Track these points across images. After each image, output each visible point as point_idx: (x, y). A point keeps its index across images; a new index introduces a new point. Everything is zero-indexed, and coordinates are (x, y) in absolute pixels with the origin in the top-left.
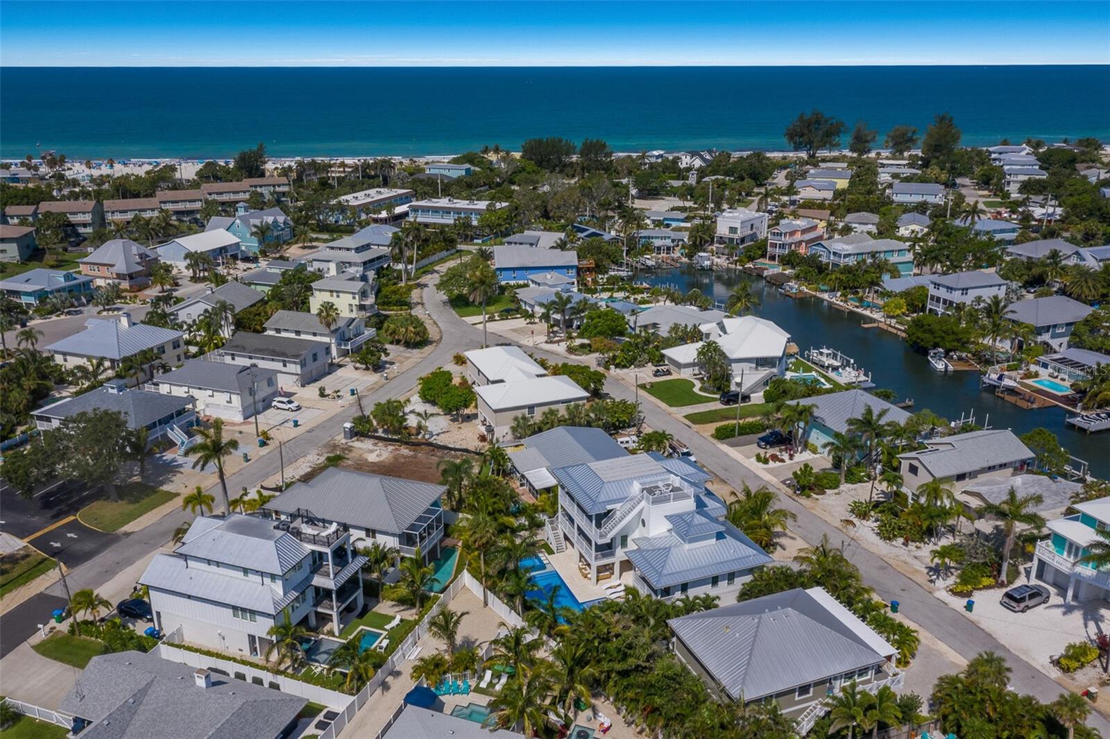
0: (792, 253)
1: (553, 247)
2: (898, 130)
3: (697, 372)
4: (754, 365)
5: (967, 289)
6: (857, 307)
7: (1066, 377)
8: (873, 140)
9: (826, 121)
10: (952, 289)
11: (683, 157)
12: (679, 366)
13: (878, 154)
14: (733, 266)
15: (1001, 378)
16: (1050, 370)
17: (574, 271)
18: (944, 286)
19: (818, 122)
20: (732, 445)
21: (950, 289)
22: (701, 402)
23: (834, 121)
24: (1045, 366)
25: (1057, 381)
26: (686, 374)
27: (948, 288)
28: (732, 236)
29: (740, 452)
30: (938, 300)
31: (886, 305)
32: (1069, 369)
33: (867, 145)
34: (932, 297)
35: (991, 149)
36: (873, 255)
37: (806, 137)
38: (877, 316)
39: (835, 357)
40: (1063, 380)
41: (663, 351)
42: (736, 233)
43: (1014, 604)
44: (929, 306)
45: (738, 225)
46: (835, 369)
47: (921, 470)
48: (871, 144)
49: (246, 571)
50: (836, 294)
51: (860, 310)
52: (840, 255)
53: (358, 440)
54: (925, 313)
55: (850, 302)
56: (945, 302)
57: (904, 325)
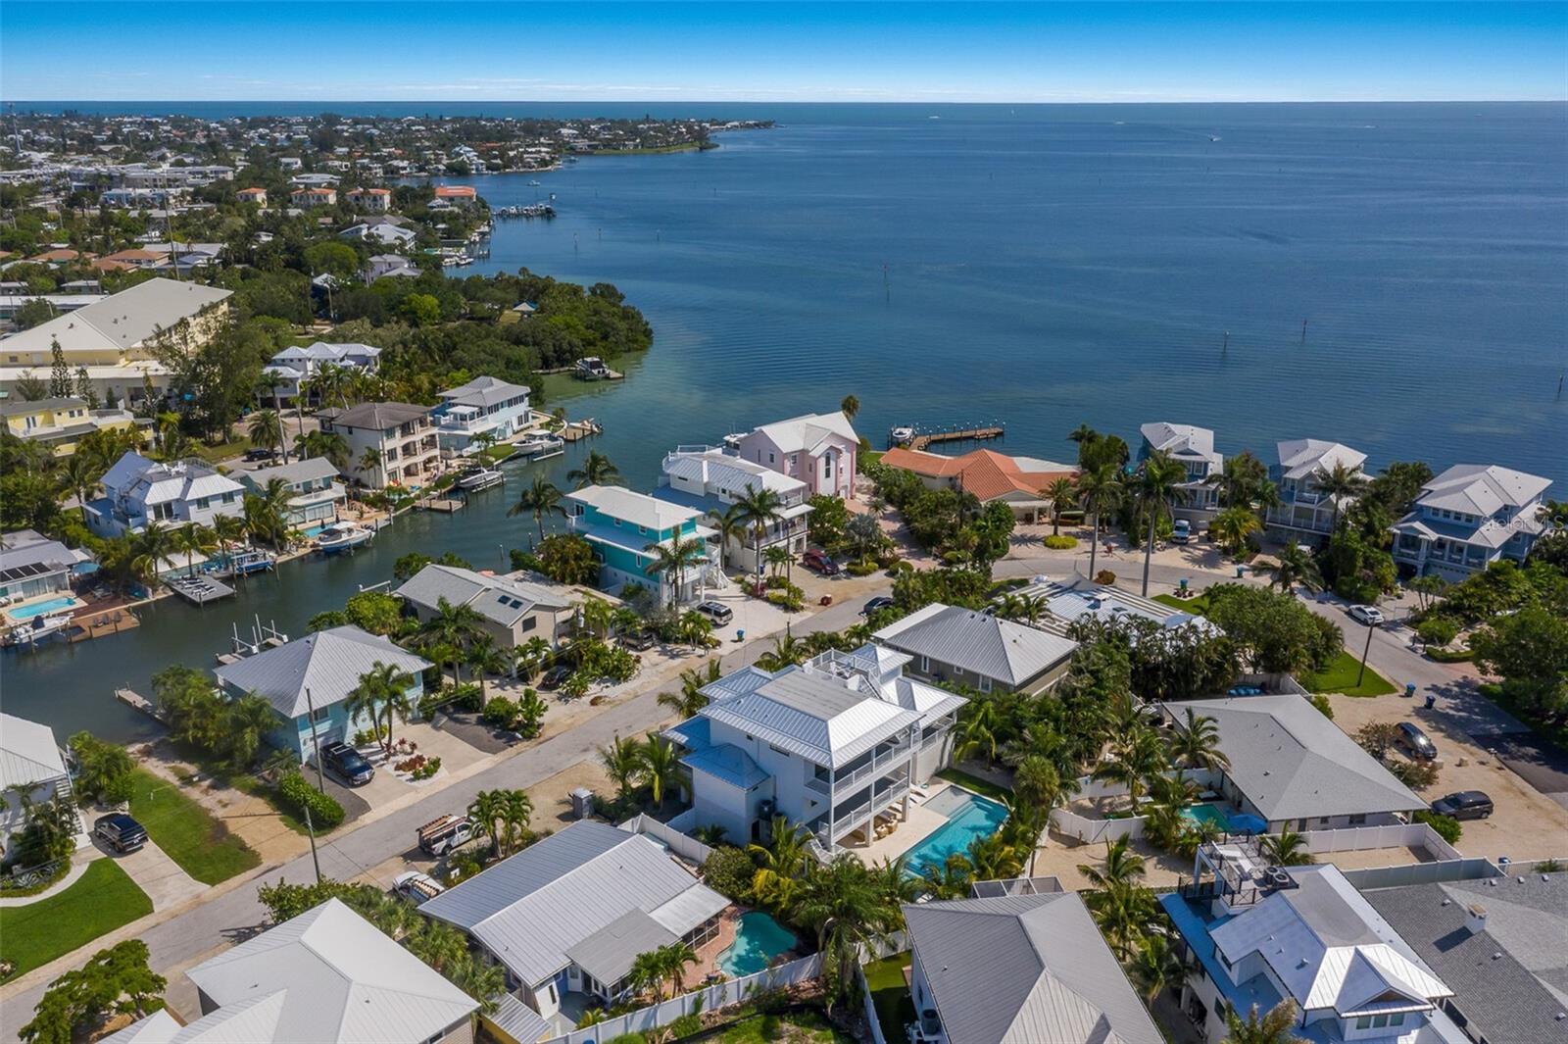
47: (539, 617)
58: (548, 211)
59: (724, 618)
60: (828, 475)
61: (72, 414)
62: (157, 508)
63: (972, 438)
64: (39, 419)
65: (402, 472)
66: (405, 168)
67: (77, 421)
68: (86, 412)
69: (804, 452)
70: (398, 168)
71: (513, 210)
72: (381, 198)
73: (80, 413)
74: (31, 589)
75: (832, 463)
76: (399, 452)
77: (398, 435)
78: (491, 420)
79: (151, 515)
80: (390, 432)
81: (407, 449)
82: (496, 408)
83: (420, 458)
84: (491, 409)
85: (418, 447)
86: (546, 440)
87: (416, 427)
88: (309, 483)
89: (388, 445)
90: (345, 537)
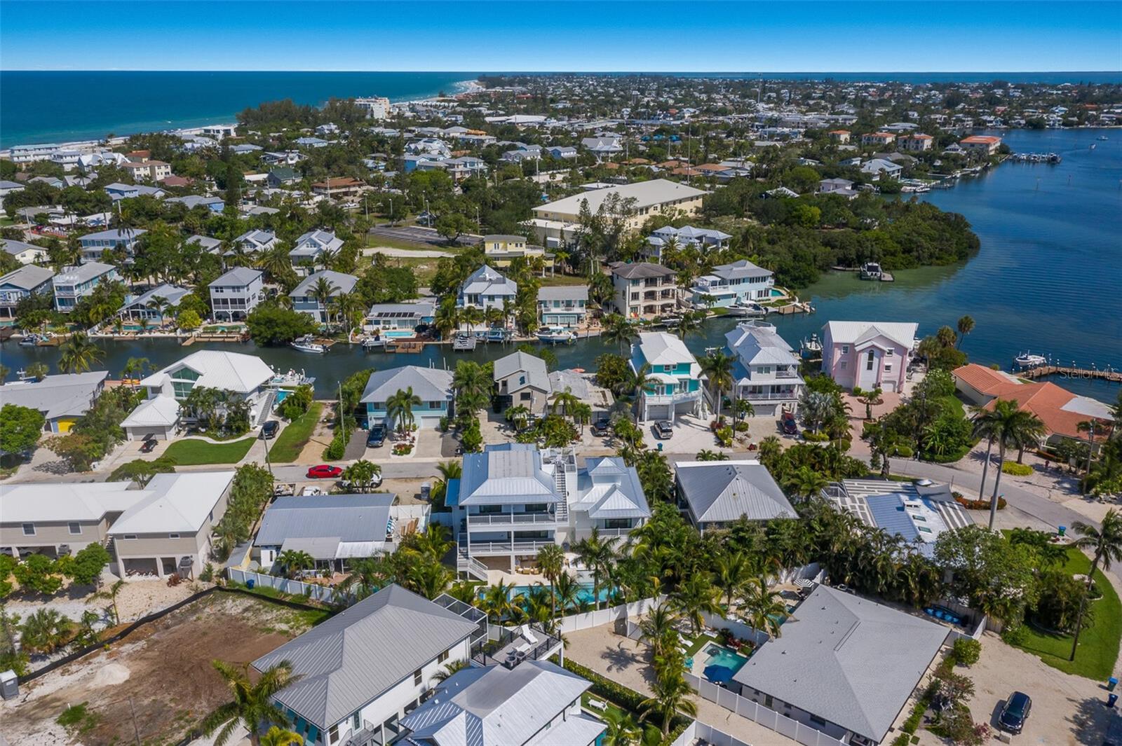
7: (396, 325)
10: (238, 288)
12: (162, 430)
16: (382, 325)
18: (228, 287)
20: (357, 456)
21: (236, 288)
22: (248, 448)
24: (376, 323)
25: (391, 330)
26: (175, 436)
27: (233, 288)
30: (225, 301)
31: (183, 319)
32: (396, 319)
34: (217, 301)
40: (395, 328)
41: (122, 425)
44: (215, 311)
47: (534, 394)
50: (96, 328)
51: (146, 334)
52: (70, 288)
53: (30, 688)
54: (212, 319)
55: (126, 331)
56: (233, 301)
57: (215, 332)
58: (1054, 159)
59: (664, 434)
60: (870, 367)
61: (517, 245)
62: (470, 296)
63: (1103, 378)
64: (501, 245)
65: (642, 309)
66: (991, 122)
67: (519, 249)
68: (524, 245)
69: (853, 345)
70: (986, 121)
71: (1024, 156)
72: (923, 141)
73: (521, 245)
74: (400, 323)
75: (876, 360)
76: (642, 295)
77: (642, 284)
78: (731, 290)
79: (466, 299)
80: (636, 282)
81: (650, 295)
82: (738, 281)
83: (658, 303)
84: (732, 282)
85: (659, 295)
86: (750, 309)
87: (659, 282)
88: (570, 301)
89: (632, 289)
90: (554, 334)
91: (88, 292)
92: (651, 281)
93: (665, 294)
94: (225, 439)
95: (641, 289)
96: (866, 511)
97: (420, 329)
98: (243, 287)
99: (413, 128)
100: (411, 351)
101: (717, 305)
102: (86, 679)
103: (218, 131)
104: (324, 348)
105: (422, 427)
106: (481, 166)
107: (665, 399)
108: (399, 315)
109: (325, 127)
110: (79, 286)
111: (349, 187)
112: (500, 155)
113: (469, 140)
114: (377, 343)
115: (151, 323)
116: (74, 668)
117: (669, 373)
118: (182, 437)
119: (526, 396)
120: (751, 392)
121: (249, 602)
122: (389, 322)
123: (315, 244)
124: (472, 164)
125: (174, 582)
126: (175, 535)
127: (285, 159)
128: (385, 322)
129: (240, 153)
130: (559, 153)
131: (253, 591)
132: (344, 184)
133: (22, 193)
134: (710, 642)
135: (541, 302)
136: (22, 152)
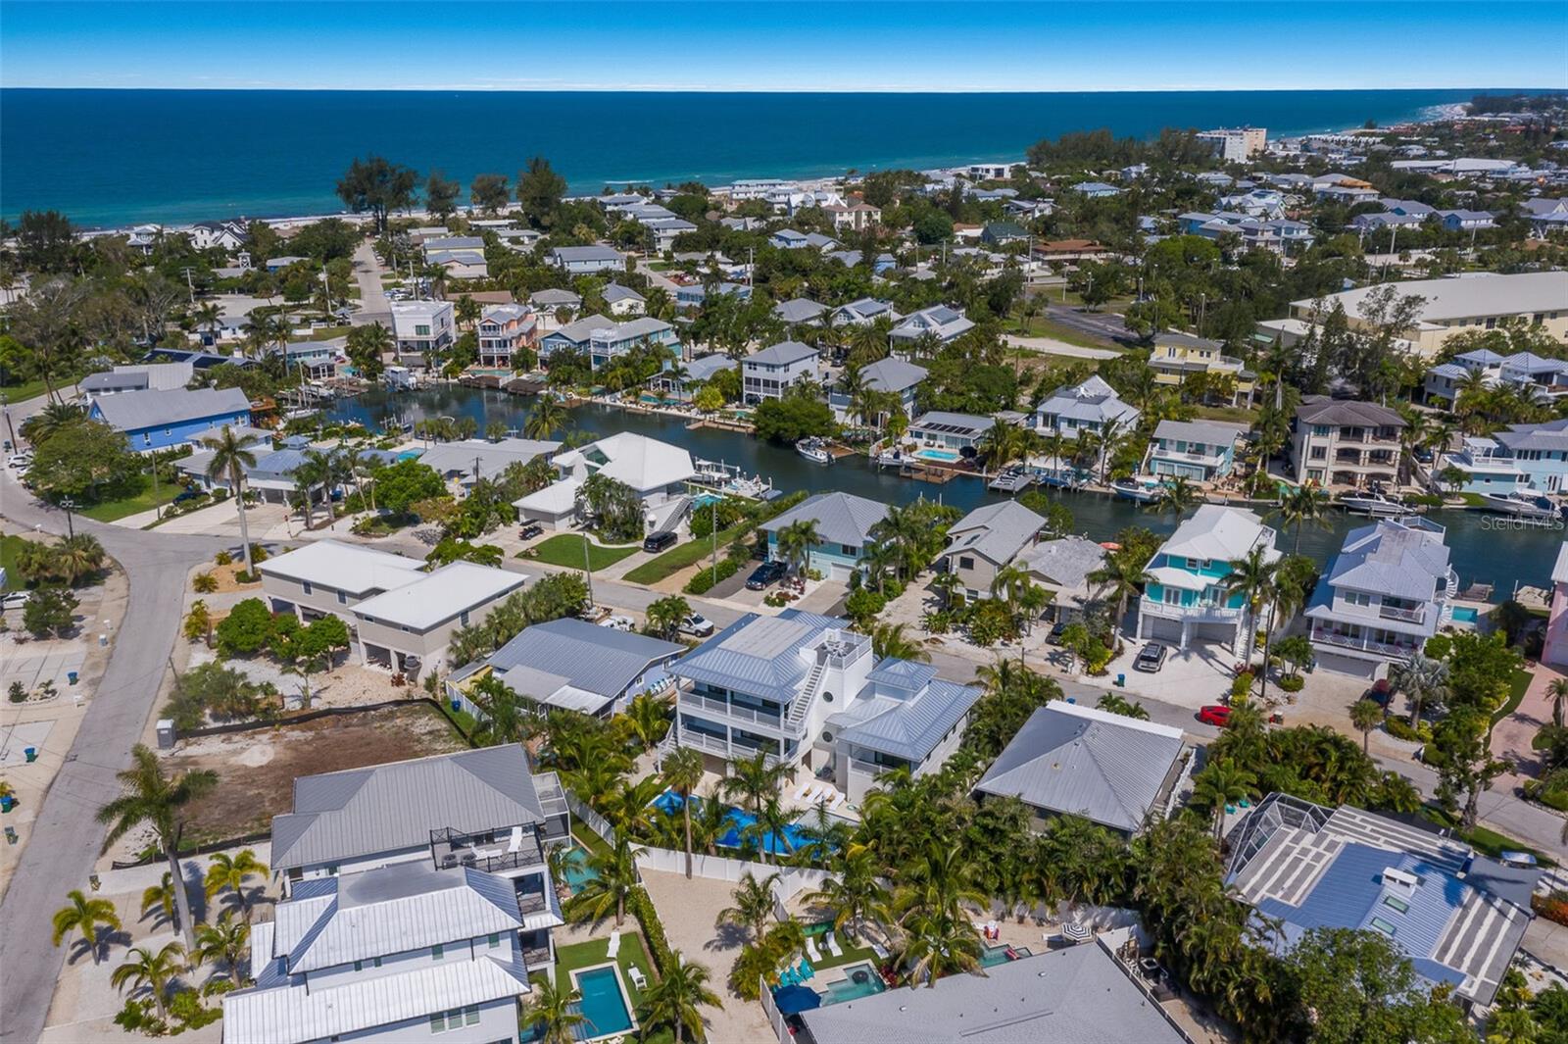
0: (524, 351)
1: (189, 388)
2: (482, 180)
3: (573, 522)
4: (665, 494)
5: (787, 365)
6: (658, 407)
7: (944, 443)
8: (456, 194)
9: (393, 171)
10: (773, 366)
11: (198, 233)
12: (551, 517)
13: (470, 213)
14: (443, 380)
15: (897, 456)
16: (925, 439)
17: (246, 419)
18: (762, 365)
19: (382, 172)
20: (723, 595)
21: (771, 367)
22: (622, 557)
23: (403, 170)
24: (919, 435)
25: (935, 449)
26: (563, 527)
27: (768, 366)
28: (423, 338)
29: (739, 601)
30: (757, 382)
31: (701, 397)
32: (944, 434)
33: (450, 201)
34: (749, 381)
35: (605, 199)
36: (645, 339)
37: (369, 193)
38: (693, 414)
39: (718, 470)
40: (941, 447)
41: (514, 504)
42: (427, 333)
43: (1152, 665)
44: (746, 392)
45: (429, 322)
46: (727, 482)
47: (978, 561)
48: (455, 200)
49: (437, 950)
50: (619, 395)
51: (663, 410)
52: (605, 345)
53: (187, 744)
54: (741, 400)
55: (644, 403)
56: (766, 383)
57: (731, 418)
61: (1202, 354)
62: (1046, 416)
64: (1179, 351)
65: (1330, 476)
67: (1204, 360)
73: (1209, 355)
74: (948, 441)
76: (1332, 453)
77: (1335, 435)
78: (1517, 467)
79: (1040, 419)
80: (1322, 429)
81: (1345, 454)
82: (1536, 455)
83: (1363, 469)
84: (1523, 454)
85: (1364, 456)
86: (1530, 504)
87: (1368, 436)
88: (1203, 445)
89: (1316, 441)
90: (1142, 490)
91: (623, 352)
92: (1351, 432)
93: (1378, 457)
94: (611, 542)
95: (1333, 442)
96: (1319, 867)
97: (967, 451)
98: (778, 366)
99: (1260, 175)
100: (932, 479)
101: (1467, 488)
102: (235, 753)
103: (988, 171)
104: (829, 457)
105: (832, 578)
106: (1304, 234)
107: (1172, 611)
108: (952, 429)
109: (1134, 169)
110: (616, 343)
111: (1080, 252)
112: (1349, 219)
113: (1332, 194)
114: (894, 462)
115: (669, 396)
116: (236, 738)
117: (1195, 572)
118: (573, 531)
119: (967, 563)
120: (1337, 632)
121: (441, 725)
122: (934, 437)
123: (924, 323)
124: (1289, 230)
125: (398, 681)
126: (405, 628)
127: (1032, 211)
128: (930, 437)
129: (981, 200)
130: (1459, 220)
131: (455, 716)
132: (1073, 248)
133: (692, 234)
134: (869, 961)
135: (1157, 440)
136: (744, 188)
